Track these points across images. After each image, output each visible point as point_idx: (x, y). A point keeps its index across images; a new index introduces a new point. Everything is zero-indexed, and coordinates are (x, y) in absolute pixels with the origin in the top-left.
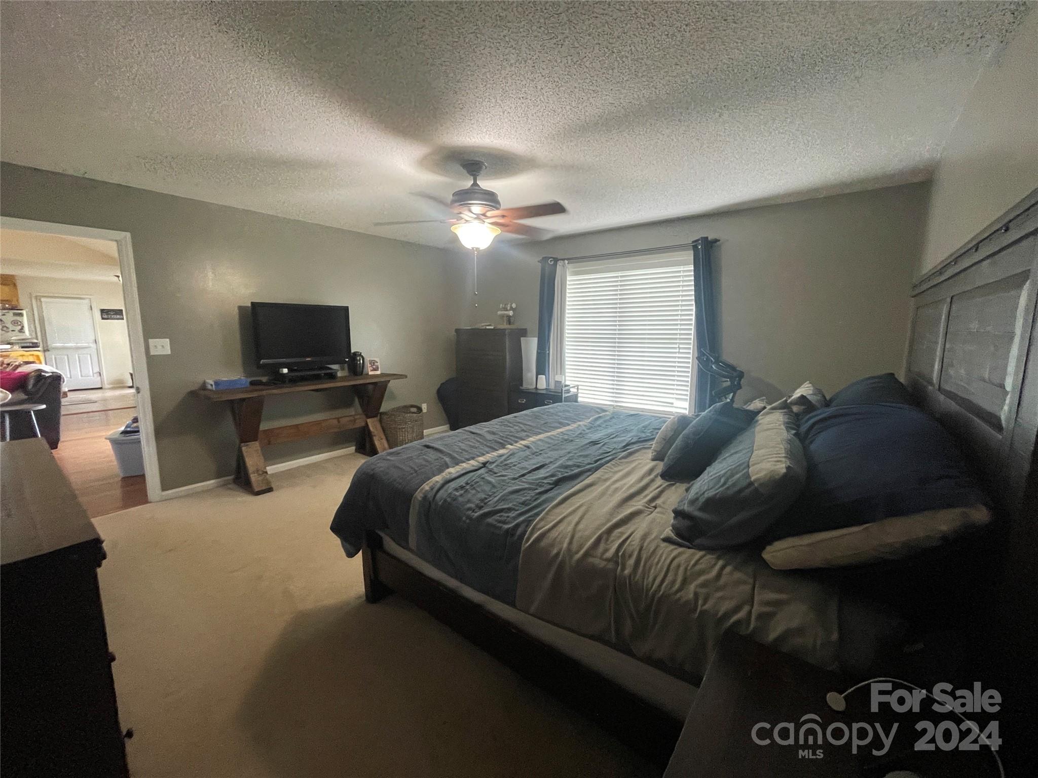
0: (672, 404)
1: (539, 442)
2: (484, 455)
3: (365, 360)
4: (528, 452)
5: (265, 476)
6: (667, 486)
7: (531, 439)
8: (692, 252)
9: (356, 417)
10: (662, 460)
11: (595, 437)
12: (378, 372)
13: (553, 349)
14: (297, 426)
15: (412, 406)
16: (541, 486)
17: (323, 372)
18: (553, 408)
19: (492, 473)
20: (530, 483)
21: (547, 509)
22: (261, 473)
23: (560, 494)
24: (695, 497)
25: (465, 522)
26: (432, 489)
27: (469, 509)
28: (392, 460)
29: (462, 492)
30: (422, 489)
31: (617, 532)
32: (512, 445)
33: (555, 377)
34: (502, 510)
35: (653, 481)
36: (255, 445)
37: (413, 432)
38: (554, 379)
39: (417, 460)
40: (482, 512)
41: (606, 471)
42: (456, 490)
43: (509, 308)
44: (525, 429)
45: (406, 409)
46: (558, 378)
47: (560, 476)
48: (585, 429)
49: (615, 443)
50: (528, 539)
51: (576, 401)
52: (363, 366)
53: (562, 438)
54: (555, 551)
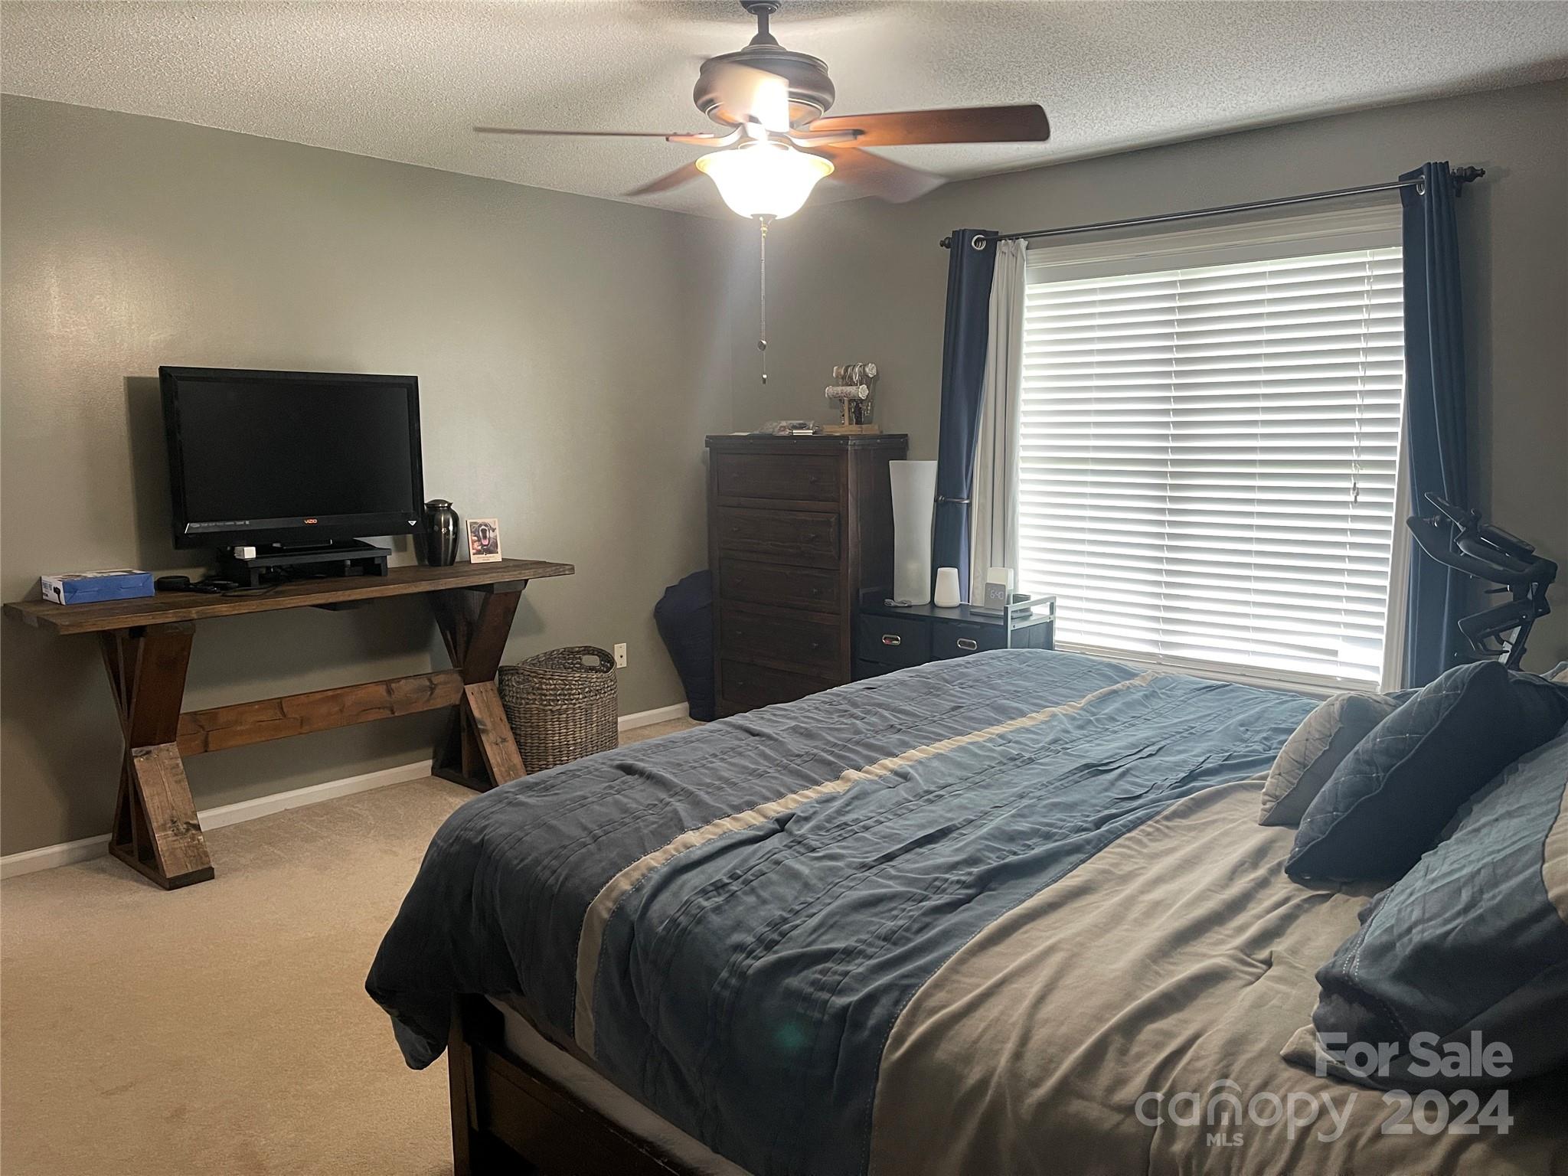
0: (1335, 653)
1: (936, 764)
2: (781, 795)
3: (462, 526)
4: (902, 792)
5: (193, 838)
6: (1305, 901)
7: (914, 754)
8: (1400, 207)
9: (436, 680)
10: (1293, 824)
11: (1096, 751)
12: (496, 558)
13: (982, 493)
14: (279, 703)
15: (588, 651)
16: (938, 890)
17: (347, 557)
18: (975, 664)
19: (802, 850)
20: (911, 882)
21: (953, 957)
22: (182, 827)
23: (993, 915)
24: (1385, 938)
25: (725, 984)
26: (638, 889)
27: (739, 948)
28: (532, 806)
29: (720, 900)
30: (611, 889)
31: (1150, 1031)
32: (859, 769)
33: (986, 573)
34: (828, 955)
35: (1263, 883)
36: (168, 754)
37: (589, 721)
38: (984, 577)
39: (596, 807)
40: (771, 958)
41: (1129, 852)
42: (704, 892)
43: (856, 378)
44: (895, 722)
45: (570, 657)
46: (994, 576)
47: (994, 863)
48: (1070, 727)
49: (1154, 770)
50: (900, 1039)
51: (1049, 645)
52: (455, 540)
53: (1002, 754)
54: (974, 1076)
